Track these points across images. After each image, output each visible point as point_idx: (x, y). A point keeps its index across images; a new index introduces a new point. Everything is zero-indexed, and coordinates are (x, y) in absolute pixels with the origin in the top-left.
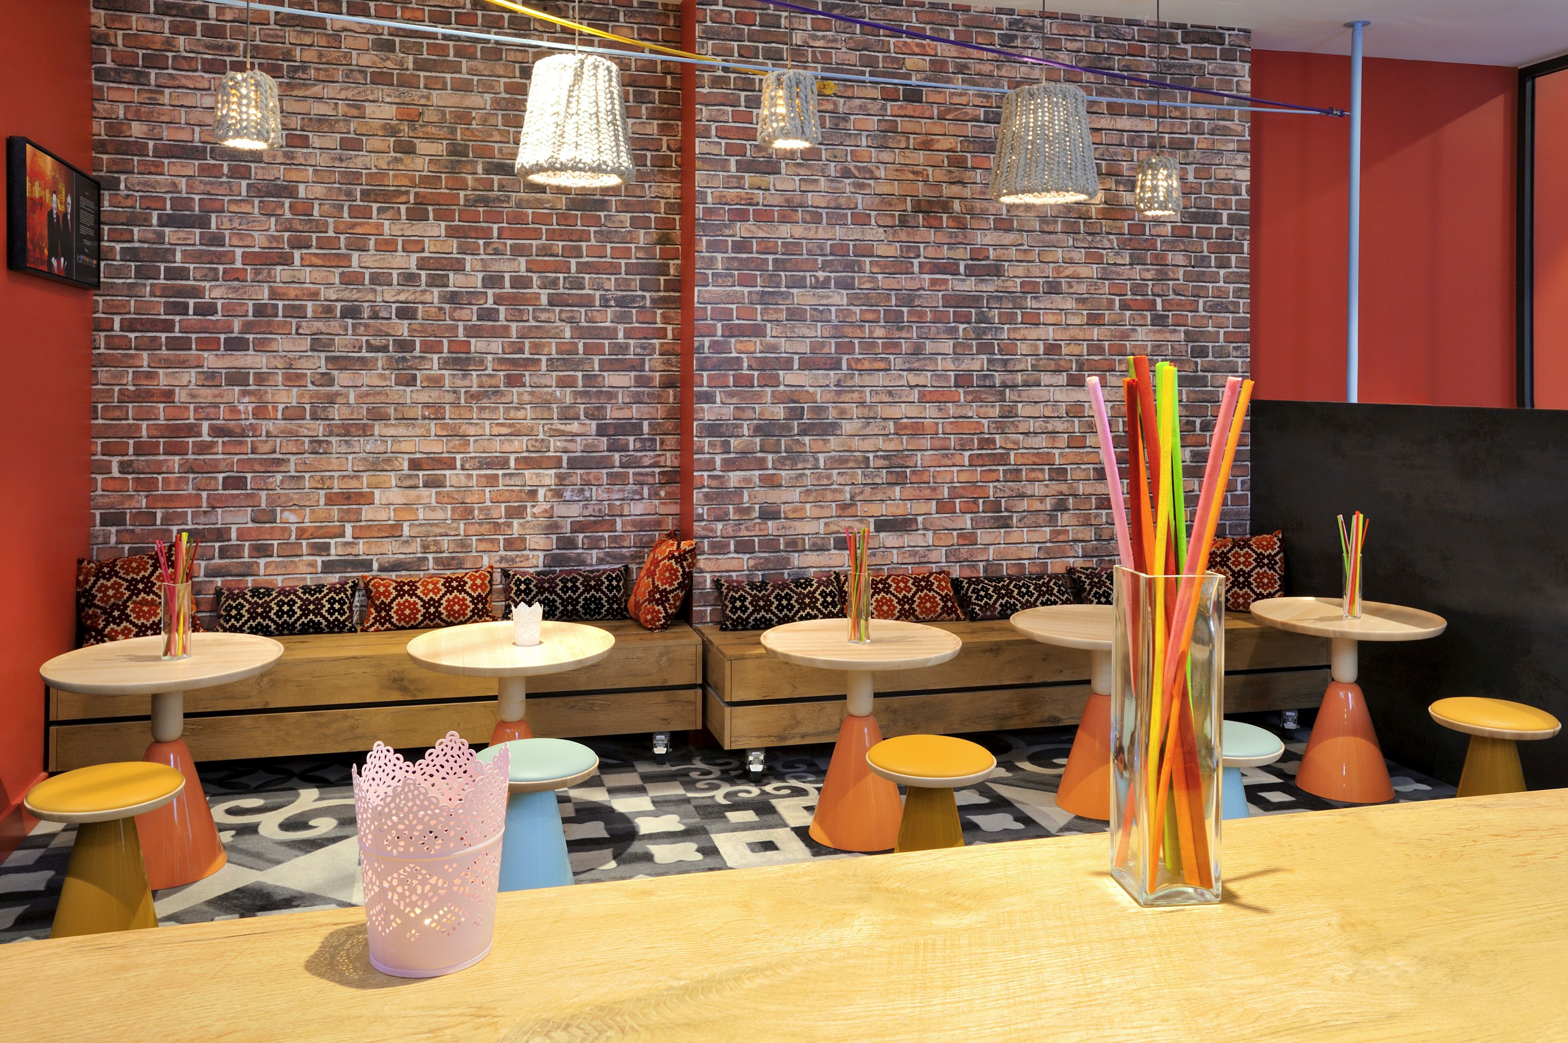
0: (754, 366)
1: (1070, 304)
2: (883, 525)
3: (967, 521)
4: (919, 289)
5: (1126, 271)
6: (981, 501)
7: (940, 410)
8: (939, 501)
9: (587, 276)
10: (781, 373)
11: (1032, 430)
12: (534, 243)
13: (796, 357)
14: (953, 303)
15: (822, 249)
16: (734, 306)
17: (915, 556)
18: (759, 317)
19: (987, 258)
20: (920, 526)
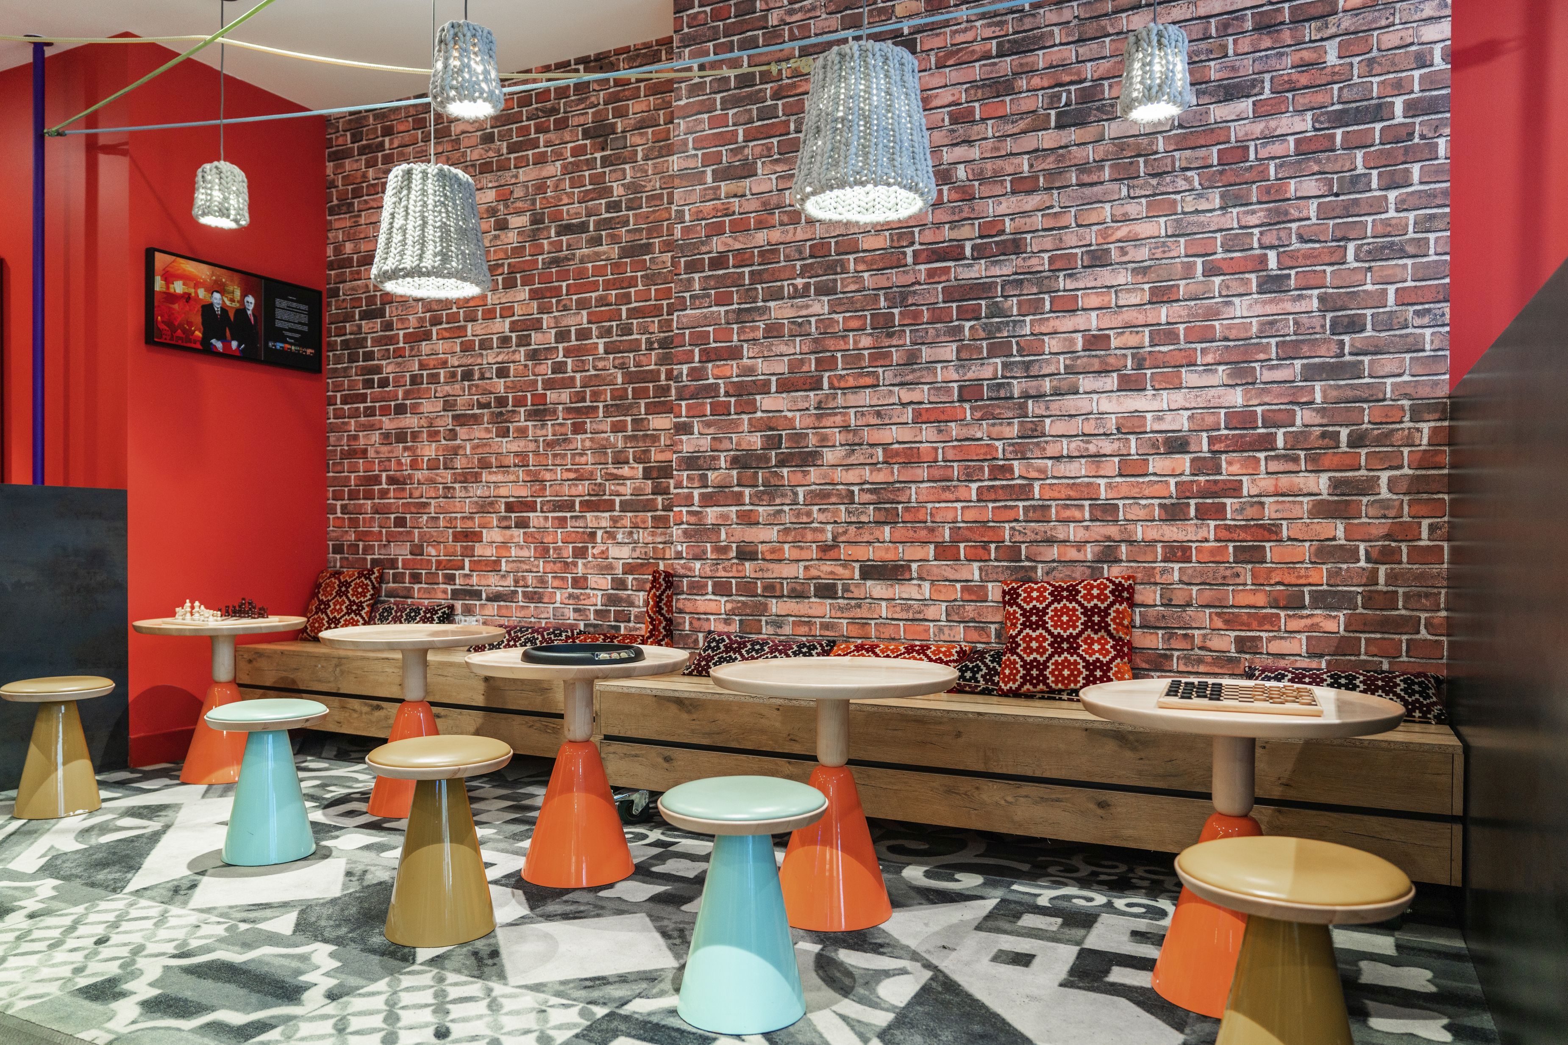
0: (731, 392)
1: (1123, 277)
2: (870, 572)
3: (974, 571)
4: (913, 284)
5: (1216, 220)
6: (993, 546)
7: (940, 431)
8: (938, 545)
9: (635, 321)
10: (758, 397)
11: (1065, 453)
12: (593, 295)
13: (774, 378)
14: (956, 296)
15: (800, 253)
16: (711, 329)
17: (907, 611)
18: (735, 338)
19: (1002, 232)
20: (915, 575)
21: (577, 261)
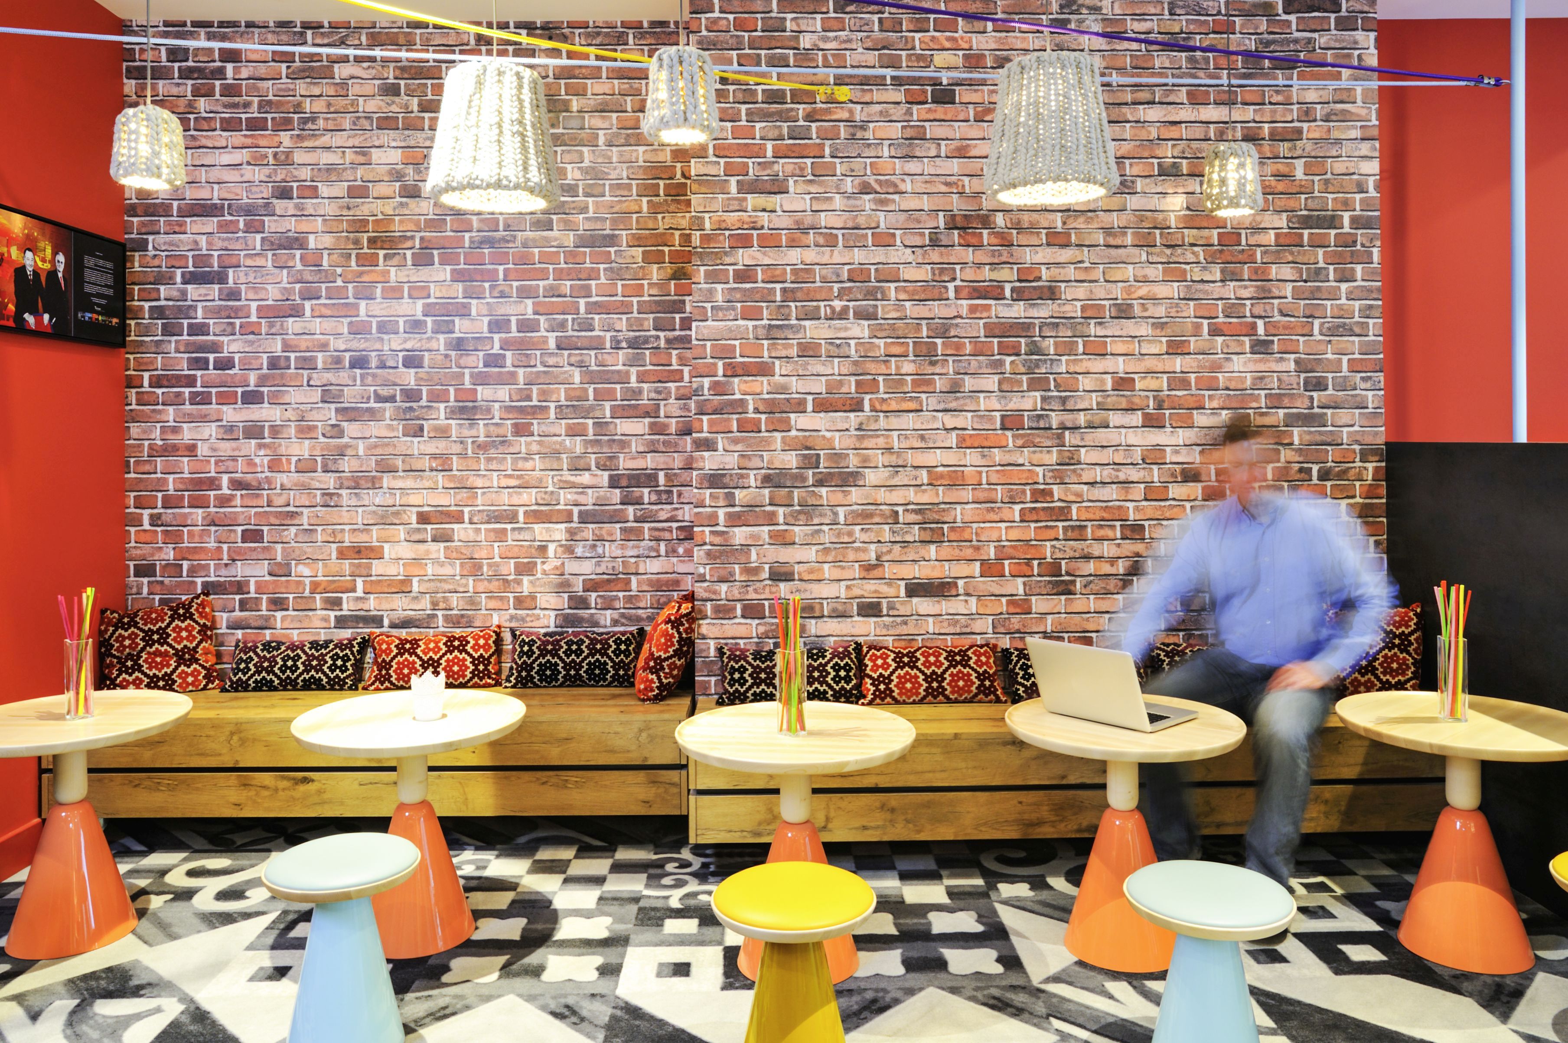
0: (761, 409)
1: (1144, 329)
2: (915, 590)
3: (1018, 586)
4: (955, 317)
5: (1217, 290)
6: (1036, 563)
7: (984, 456)
8: (983, 562)
9: (597, 317)
10: (792, 416)
11: (1098, 480)
12: (541, 283)
13: (810, 398)
14: (997, 332)
15: (838, 276)
16: (737, 343)
17: (955, 625)
18: (766, 354)
19: (1039, 279)
20: (961, 591)
21: (518, 243)
